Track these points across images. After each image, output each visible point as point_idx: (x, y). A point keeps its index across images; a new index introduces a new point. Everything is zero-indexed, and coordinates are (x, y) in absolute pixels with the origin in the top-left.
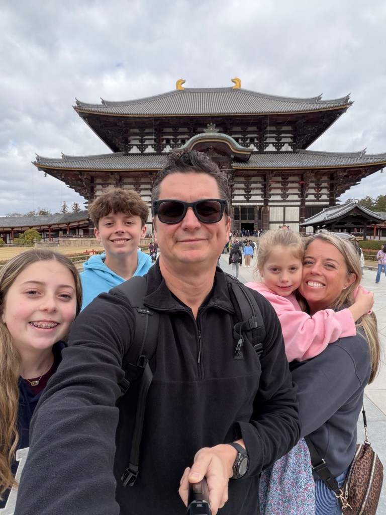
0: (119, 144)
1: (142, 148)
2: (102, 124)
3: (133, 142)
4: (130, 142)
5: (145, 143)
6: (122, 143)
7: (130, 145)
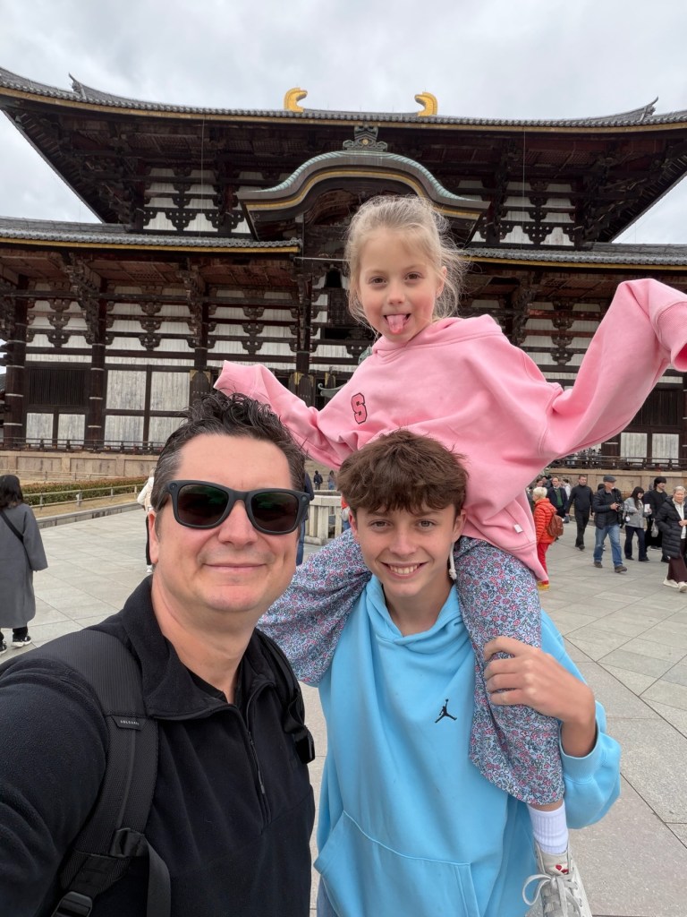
0: (116, 204)
1: (181, 220)
2: (67, 139)
3: (156, 203)
4: (148, 202)
5: (190, 206)
6: (125, 200)
7: (148, 210)
